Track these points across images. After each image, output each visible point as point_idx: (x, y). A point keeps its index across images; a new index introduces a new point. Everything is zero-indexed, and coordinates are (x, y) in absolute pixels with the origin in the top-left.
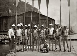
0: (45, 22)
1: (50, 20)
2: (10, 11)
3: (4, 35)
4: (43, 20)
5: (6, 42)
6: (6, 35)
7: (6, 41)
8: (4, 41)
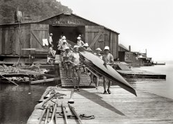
0: (98, 37)
1: (108, 33)
2: (19, 14)
3: (8, 65)
4: (93, 34)
5: (15, 80)
6: (12, 65)
7: (14, 78)
8: (10, 78)
